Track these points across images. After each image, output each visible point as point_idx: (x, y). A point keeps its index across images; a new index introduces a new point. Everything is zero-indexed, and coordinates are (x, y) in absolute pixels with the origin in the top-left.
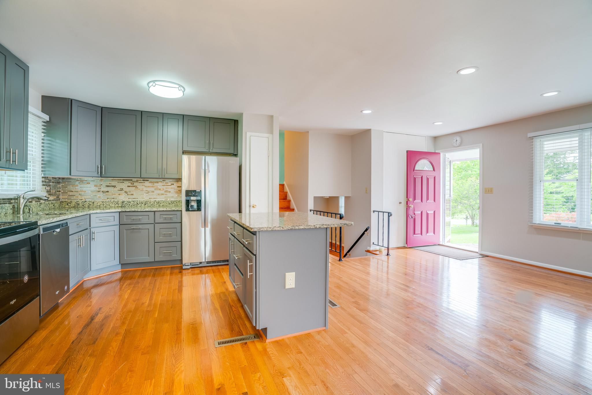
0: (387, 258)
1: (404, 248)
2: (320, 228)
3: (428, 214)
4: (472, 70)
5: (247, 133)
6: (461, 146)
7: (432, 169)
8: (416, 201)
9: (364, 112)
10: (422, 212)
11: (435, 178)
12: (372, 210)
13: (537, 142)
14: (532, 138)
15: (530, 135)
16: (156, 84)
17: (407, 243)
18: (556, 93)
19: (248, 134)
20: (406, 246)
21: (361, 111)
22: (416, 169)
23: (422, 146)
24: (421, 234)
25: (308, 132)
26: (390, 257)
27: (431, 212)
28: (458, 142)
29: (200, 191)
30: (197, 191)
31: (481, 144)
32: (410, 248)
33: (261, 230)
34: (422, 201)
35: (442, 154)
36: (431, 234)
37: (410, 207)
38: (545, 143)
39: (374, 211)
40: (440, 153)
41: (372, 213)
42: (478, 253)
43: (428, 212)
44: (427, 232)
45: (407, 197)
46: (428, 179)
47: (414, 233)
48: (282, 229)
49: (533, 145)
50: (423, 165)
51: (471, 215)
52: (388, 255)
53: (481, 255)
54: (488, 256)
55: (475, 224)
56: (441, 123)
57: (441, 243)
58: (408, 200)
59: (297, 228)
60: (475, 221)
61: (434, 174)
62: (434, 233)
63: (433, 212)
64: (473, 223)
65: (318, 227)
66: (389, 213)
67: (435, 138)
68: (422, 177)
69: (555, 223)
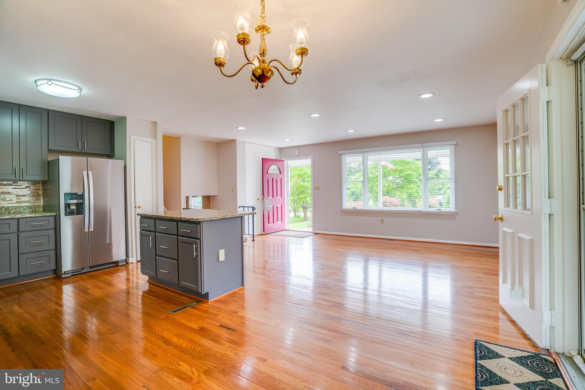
0: (253, 244)
1: (262, 235)
2: (239, 216)
3: (277, 207)
4: (318, 115)
5: (131, 136)
6: (299, 156)
7: (279, 173)
8: (269, 198)
9: (239, 128)
10: (273, 206)
11: (281, 179)
12: (238, 206)
13: (343, 157)
14: (341, 154)
15: (340, 152)
16: (52, 83)
17: (264, 231)
18: (353, 131)
19: (132, 138)
20: (264, 233)
21: (237, 128)
22: (269, 172)
23: (271, 155)
24: (273, 223)
25: (180, 137)
26: (255, 242)
27: (279, 206)
28: (297, 153)
29: (82, 194)
30: (78, 194)
31: (312, 156)
32: (266, 234)
33: (204, 220)
34: (273, 197)
35: (285, 161)
36: (279, 222)
37: (265, 202)
38: (347, 158)
39: (239, 207)
40: (284, 161)
41: (238, 208)
42: (311, 232)
43: (278, 206)
44: (277, 221)
45: (263, 195)
46: (277, 180)
47: (269, 222)
48: (217, 219)
49: (341, 159)
50: (273, 169)
51: (293, 208)
52: (253, 240)
53: (314, 233)
54: (318, 234)
55: (296, 215)
56: (289, 140)
57: (286, 229)
58: (264, 197)
59: (226, 217)
60: (296, 213)
61: (280, 176)
62: (282, 221)
63: (280, 206)
64: (295, 215)
65: (237, 216)
66: (253, 207)
67: (281, 149)
68: (273, 179)
69: (353, 208)
